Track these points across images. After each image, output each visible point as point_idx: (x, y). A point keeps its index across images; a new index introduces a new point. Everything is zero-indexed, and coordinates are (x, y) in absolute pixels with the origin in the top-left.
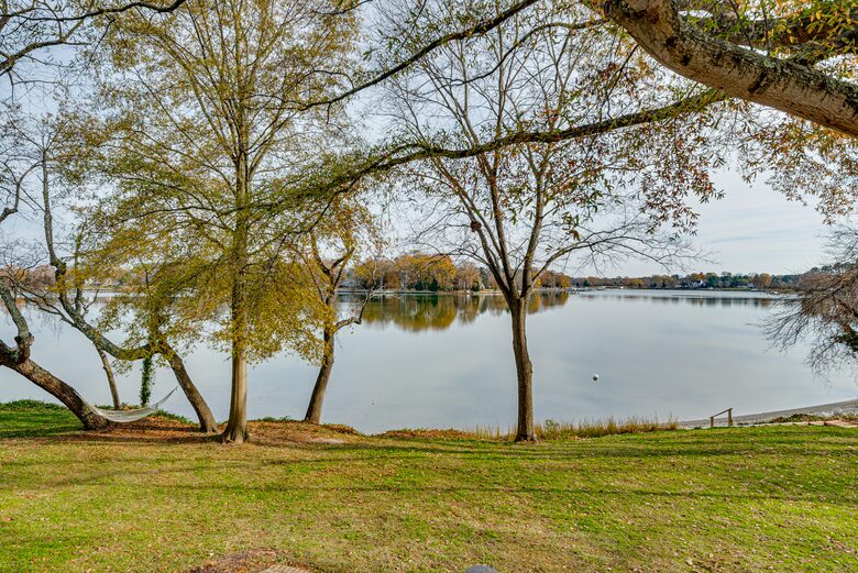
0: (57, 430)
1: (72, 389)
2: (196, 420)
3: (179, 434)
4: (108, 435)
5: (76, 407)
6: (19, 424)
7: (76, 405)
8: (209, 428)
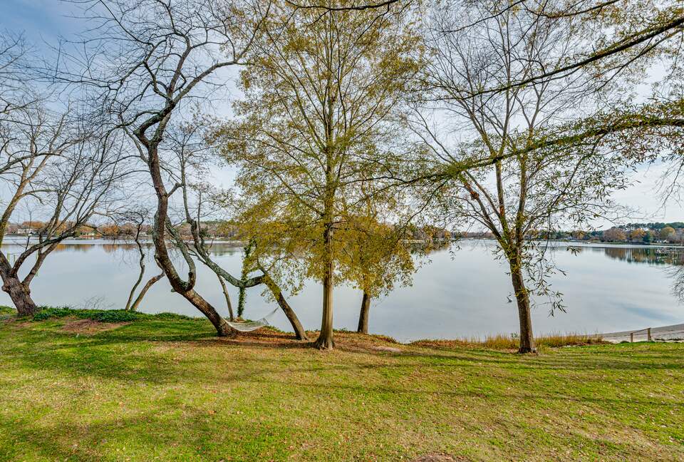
0: (200, 336)
1: (213, 308)
2: (292, 330)
3: (283, 341)
4: (235, 340)
5: (215, 321)
6: (172, 330)
7: (215, 319)
8: (302, 337)
